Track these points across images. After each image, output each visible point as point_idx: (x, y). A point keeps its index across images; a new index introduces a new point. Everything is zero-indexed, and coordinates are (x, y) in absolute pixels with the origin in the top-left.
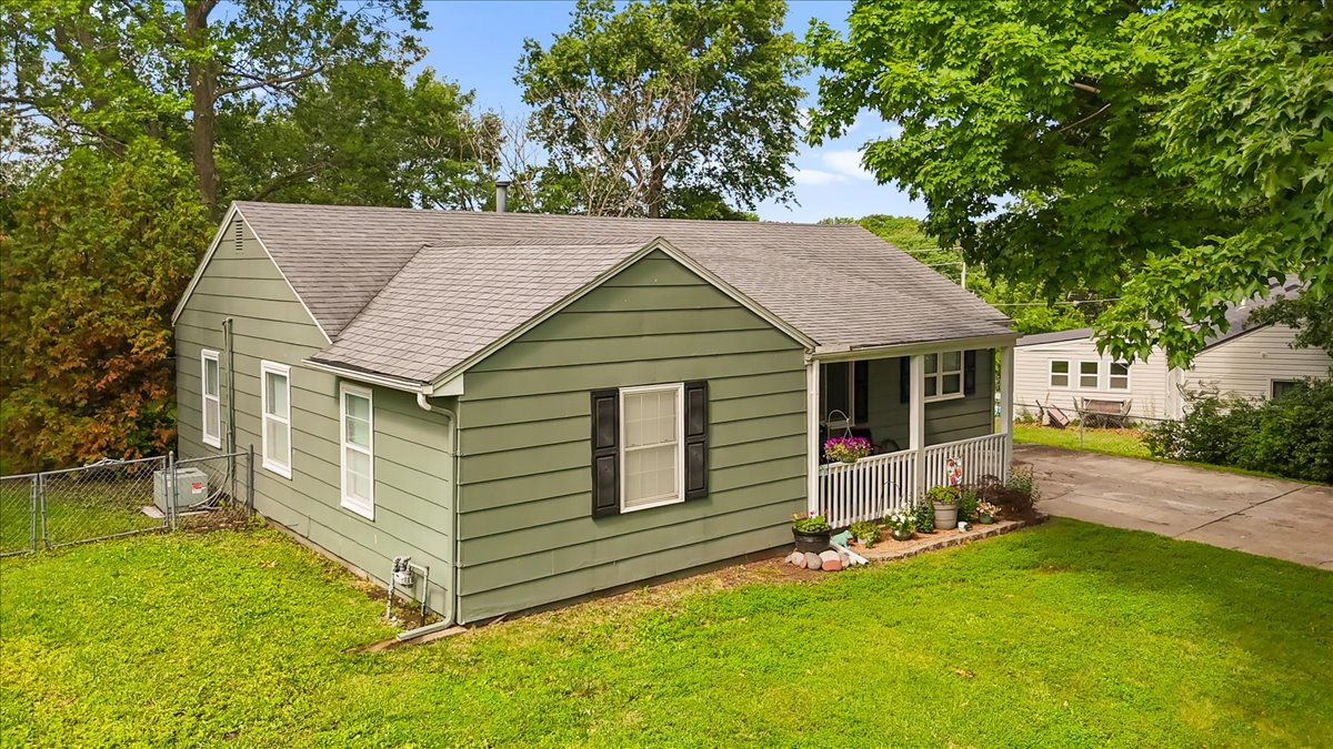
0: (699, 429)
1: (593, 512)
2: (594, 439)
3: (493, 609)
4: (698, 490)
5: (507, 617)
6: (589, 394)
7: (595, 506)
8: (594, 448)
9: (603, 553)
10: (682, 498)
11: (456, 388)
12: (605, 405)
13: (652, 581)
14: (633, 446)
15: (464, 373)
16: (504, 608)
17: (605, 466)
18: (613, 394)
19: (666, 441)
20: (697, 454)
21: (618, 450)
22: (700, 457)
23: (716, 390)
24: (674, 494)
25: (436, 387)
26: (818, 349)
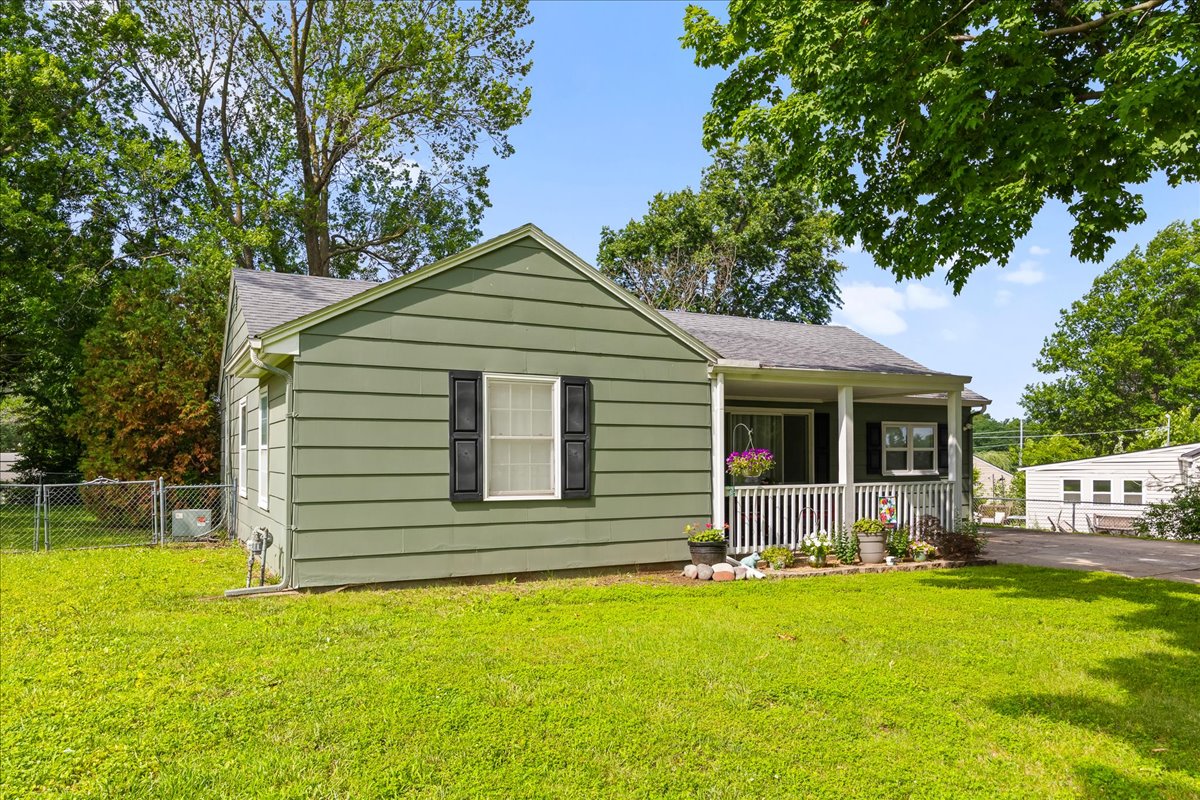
0: (579, 426)
1: (451, 494)
2: (453, 421)
3: (332, 578)
4: (579, 489)
5: (349, 588)
6: (447, 374)
7: (453, 490)
8: (453, 430)
9: (462, 539)
10: (558, 495)
11: (291, 348)
12: (466, 389)
13: (523, 577)
14: (501, 434)
15: (301, 333)
16: (345, 578)
17: (466, 451)
18: (475, 378)
19: (541, 435)
20: (576, 451)
21: (481, 435)
22: (580, 456)
23: (599, 390)
24: (549, 491)
25: (266, 342)
26: (721, 362)
